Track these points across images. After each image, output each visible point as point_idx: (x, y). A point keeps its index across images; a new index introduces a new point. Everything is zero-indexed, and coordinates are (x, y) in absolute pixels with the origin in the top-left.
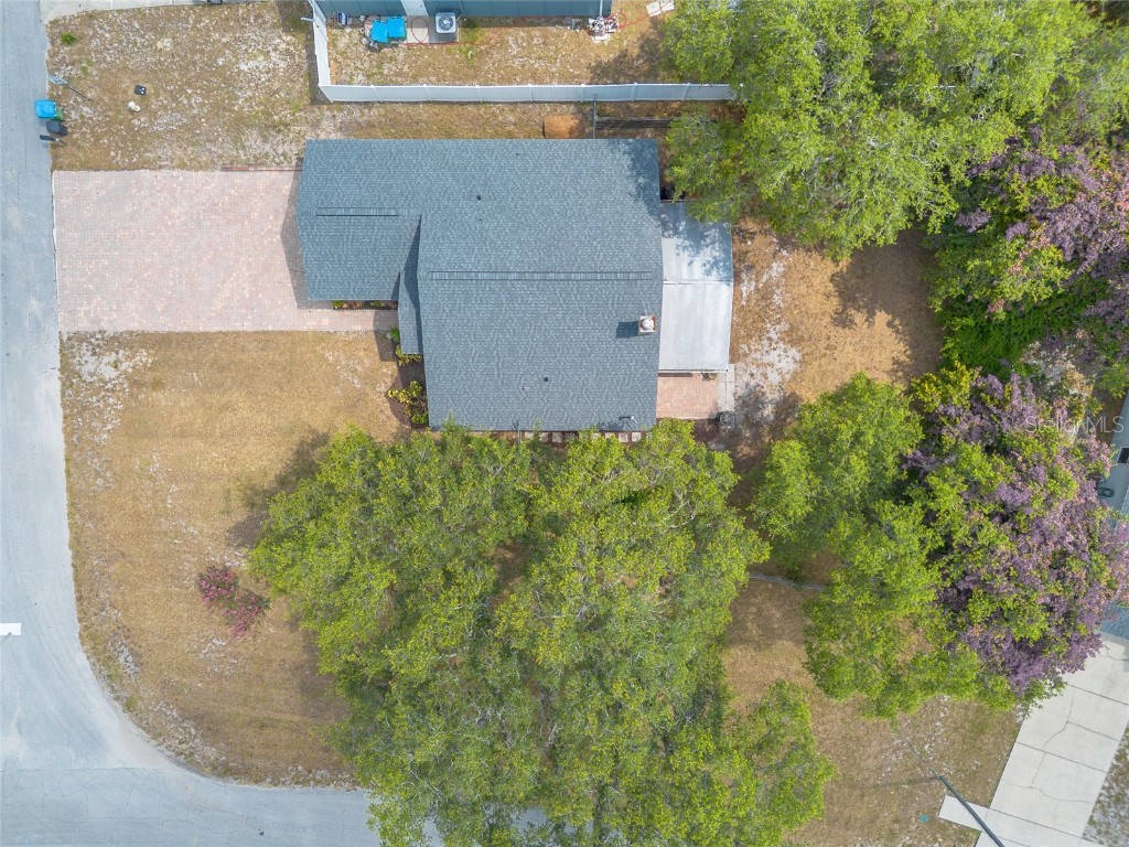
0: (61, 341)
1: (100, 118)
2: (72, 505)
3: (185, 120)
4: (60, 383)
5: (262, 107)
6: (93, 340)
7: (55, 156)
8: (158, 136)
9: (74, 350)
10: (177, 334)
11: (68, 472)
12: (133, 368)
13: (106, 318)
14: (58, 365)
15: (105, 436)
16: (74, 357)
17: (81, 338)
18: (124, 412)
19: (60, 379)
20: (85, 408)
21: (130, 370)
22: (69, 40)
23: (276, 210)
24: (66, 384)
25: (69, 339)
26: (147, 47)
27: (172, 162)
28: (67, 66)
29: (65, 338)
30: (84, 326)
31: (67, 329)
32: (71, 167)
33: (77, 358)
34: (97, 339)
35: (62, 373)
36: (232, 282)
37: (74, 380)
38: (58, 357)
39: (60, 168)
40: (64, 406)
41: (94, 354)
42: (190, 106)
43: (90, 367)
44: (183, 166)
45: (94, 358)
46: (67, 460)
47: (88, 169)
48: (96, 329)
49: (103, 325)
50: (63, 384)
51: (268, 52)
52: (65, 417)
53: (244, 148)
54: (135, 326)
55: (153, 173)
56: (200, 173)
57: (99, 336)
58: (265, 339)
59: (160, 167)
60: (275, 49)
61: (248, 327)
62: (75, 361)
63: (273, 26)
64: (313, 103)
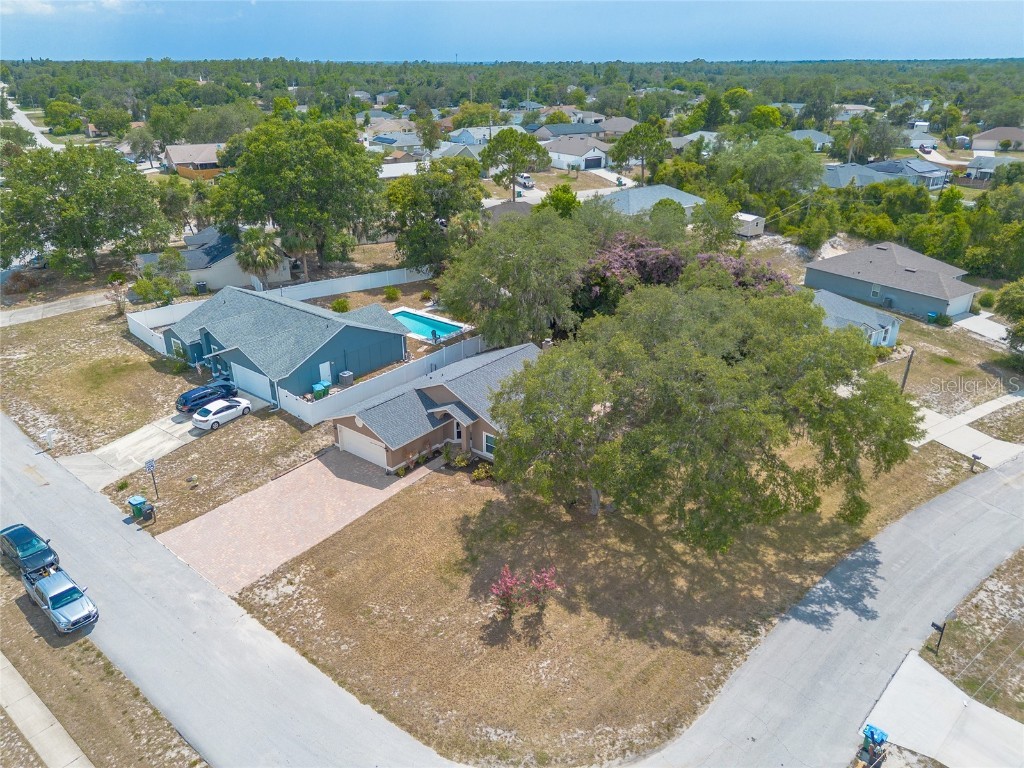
0: (235, 599)
2: (336, 677)
3: (233, 473)
4: (255, 620)
5: (276, 447)
6: (260, 583)
7: (151, 531)
9: (251, 596)
11: (314, 662)
12: (305, 576)
13: (258, 570)
14: (244, 612)
15: (321, 622)
16: (253, 600)
17: (250, 588)
18: (321, 601)
19: (253, 617)
20: (289, 619)
21: (303, 579)
22: (123, 487)
24: (261, 616)
25: (240, 594)
26: (181, 464)
27: (238, 493)
29: (236, 596)
30: (245, 582)
31: (234, 592)
32: (167, 529)
33: (258, 598)
35: (252, 613)
37: (266, 610)
38: (240, 608)
39: (159, 533)
40: (270, 629)
41: (268, 589)
42: (231, 466)
43: (272, 596)
44: (246, 492)
46: (304, 655)
47: (179, 525)
48: (257, 577)
49: (261, 573)
50: (258, 618)
51: (260, 430)
52: (278, 634)
55: (230, 503)
56: (260, 488)
57: (263, 579)
58: (378, 510)
59: (232, 499)
60: (264, 427)
62: (256, 601)
63: (256, 421)
64: (302, 432)
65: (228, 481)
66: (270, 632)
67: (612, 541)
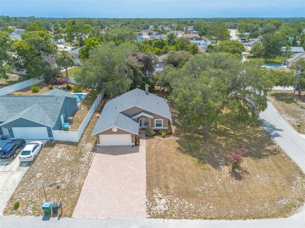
0: (151, 218)
1: (56, 199)
2: (225, 218)
3: (70, 173)
4: (170, 220)
5: (73, 155)
6: (150, 206)
7: (66, 216)
8: (71, 182)
9: (155, 212)
10: (147, 180)
11: (211, 219)
12: (161, 193)
13: (140, 202)
14: (162, 219)
15: (191, 204)
16: (158, 213)
17: (149, 210)
18: (179, 198)
19: (168, 219)
20: (180, 211)
21: (162, 194)
22: (17, 206)
23: (107, 157)
24: (170, 217)
25: (150, 214)
26: (36, 181)
27: (82, 180)
28: (27, 208)
29: (149, 216)
30: (144, 209)
31: (146, 215)
32: (72, 211)
33: (158, 211)
34: (150, 204)
35: (165, 218)
36: (129, 166)
37: (168, 213)
38: (158, 219)
39: (71, 215)
40: (181, 218)
41: (156, 205)
42: (65, 171)
43: (162, 207)
44: (85, 178)
45: (158, 206)
46: (205, 219)
47: (75, 205)
48: (145, 205)
49: (144, 202)
50: (170, 218)
51: (57, 151)
52: (186, 218)
53: (84, 162)
54: (144, 193)
55: (84, 185)
56: (88, 173)
57: (148, 204)
58: (148, 159)
59: (83, 183)
60: (57, 150)
61: (144, 163)
62: (159, 212)
63: (50, 149)
64: (77, 146)
65: (71, 177)
66: (182, 220)
67: (219, 137)
